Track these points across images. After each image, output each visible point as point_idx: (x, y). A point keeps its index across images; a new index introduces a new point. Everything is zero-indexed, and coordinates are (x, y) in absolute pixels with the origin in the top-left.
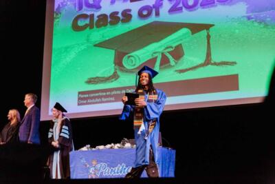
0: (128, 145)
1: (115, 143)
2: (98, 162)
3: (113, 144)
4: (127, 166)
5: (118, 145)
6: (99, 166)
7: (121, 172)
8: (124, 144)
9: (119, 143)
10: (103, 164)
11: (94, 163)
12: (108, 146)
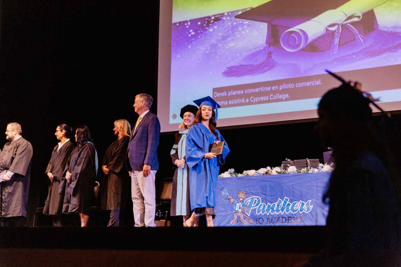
0: (292, 169)
1: (273, 166)
2: (247, 194)
3: (269, 168)
4: (291, 201)
5: (277, 169)
6: (249, 200)
7: (282, 210)
8: (286, 168)
9: (279, 165)
10: (255, 198)
11: (242, 195)
12: (262, 171)
